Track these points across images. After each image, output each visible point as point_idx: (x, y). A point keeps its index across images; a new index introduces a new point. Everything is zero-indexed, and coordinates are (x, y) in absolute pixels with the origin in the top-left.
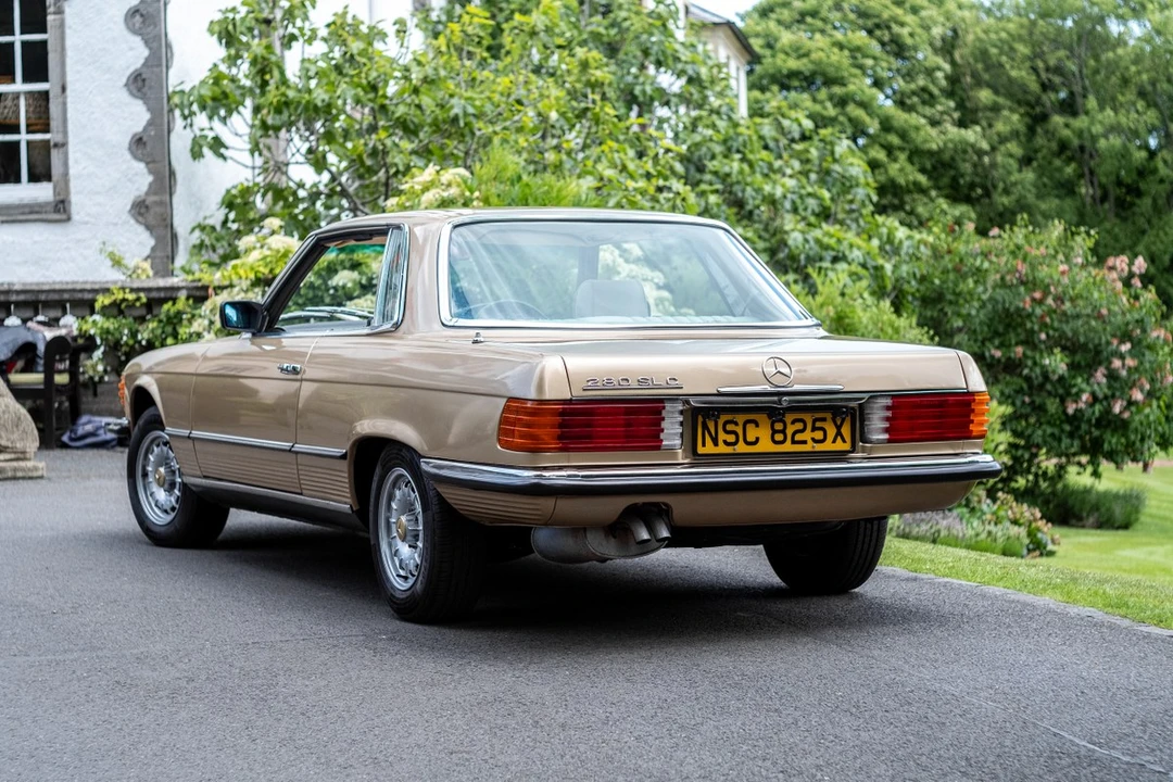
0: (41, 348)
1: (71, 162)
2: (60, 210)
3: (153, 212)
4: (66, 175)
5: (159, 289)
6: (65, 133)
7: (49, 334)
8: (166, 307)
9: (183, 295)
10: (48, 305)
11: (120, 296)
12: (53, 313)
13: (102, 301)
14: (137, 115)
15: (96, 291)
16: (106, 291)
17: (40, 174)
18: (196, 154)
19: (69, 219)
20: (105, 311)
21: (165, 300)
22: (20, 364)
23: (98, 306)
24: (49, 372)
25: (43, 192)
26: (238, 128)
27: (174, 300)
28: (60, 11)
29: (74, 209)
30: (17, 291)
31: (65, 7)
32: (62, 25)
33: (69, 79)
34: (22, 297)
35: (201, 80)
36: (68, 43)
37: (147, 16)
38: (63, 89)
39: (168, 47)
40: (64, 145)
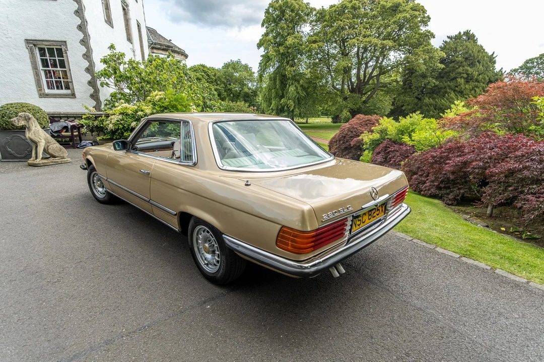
0: (69, 127)
1: (74, 86)
2: (73, 95)
3: (95, 96)
4: (73, 88)
5: (97, 114)
6: (72, 79)
7: (72, 124)
8: (100, 118)
9: (103, 116)
10: (71, 117)
11: (88, 116)
12: (72, 119)
13: (84, 117)
14: (89, 77)
15: (82, 114)
16: (85, 114)
17: (67, 88)
18: (103, 86)
19: (76, 97)
20: (85, 119)
21: (99, 117)
22: (65, 130)
23: (83, 118)
24: (72, 132)
25: (69, 92)
26: (111, 81)
27: (102, 117)
28: (66, 53)
29: (76, 95)
30: (62, 114)
31: (67, 52)
32: (67, 56)
33: (71, 68)
34: (63, 115)
35: (102, 71)
36: (69, 60)
37: (88, 56)
38: (70, 70)
39: (94, 63)
40: (72, 82)
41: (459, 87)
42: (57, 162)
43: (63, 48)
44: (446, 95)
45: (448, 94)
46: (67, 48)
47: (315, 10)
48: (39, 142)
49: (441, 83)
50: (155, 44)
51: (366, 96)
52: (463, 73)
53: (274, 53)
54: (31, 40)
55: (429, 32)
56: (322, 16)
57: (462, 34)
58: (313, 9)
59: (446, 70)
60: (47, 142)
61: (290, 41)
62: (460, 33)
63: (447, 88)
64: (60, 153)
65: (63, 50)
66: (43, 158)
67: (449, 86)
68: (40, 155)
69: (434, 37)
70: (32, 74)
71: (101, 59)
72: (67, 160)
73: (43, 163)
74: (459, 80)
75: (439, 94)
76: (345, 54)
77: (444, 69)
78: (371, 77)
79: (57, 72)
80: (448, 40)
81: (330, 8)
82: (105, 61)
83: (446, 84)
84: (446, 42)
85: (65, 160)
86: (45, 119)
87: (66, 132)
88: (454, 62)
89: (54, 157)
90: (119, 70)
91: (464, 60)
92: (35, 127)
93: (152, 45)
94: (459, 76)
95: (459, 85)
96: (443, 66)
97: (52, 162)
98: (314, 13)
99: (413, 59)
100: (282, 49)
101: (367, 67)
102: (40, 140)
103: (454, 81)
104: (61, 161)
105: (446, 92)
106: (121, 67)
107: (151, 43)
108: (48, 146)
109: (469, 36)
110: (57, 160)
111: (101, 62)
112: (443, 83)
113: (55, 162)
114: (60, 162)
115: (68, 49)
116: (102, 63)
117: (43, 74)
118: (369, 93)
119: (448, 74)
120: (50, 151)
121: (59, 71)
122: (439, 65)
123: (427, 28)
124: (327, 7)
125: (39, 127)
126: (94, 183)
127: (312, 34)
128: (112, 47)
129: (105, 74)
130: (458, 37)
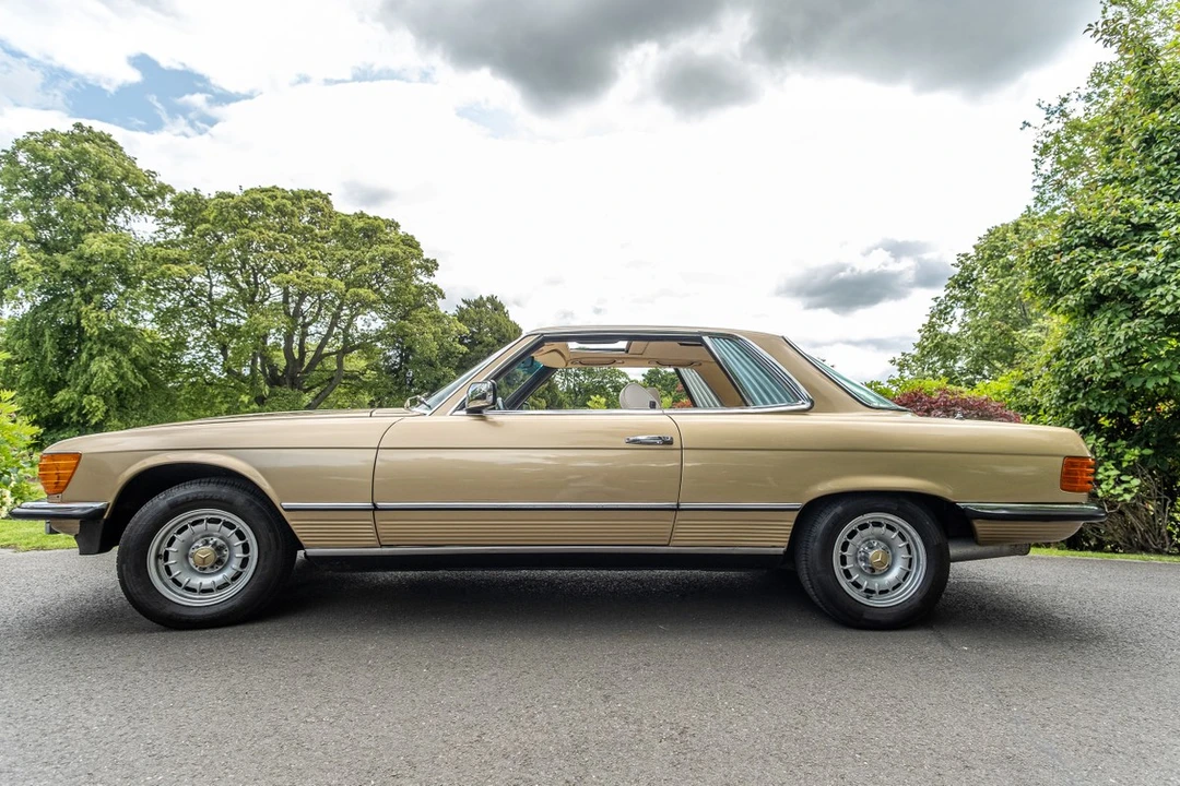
47: (172, 191)
51: (312, 394)
55: (435, 287)
56: (190, 209)
57: (485, 299)
58: (163, 189)
61: (95, 244)
62: (481, 298)
69: (443, 298)
78: (319, 356)
80: (465, 306)
81: (218, 197)
84: (461, 309)
96: (465, 349)
98: (168, 197)
100: (64, 261)
101: (304, 335)
109: (498, 307)
118: (317, 390)
122: (459, 345)
127: (161, 240)
130: (479, 304)
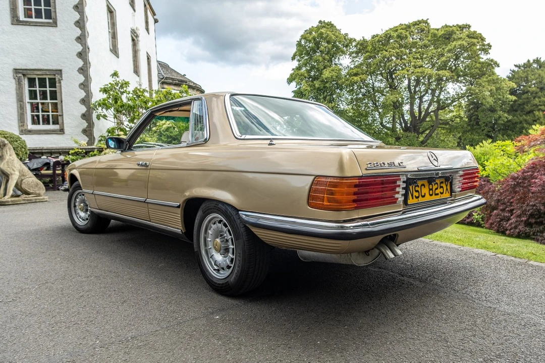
0: (52, 164)
1: (64, 120)
2: (62, 131)
3: (88, 132)
4: (63, 123)
5: (89, 149)
6: (62, 112)
7: (54, 160)
8: (91, 153)
9: (96, 150)
10: (55, 153)
11: (77, 150)
12: (56, 155)
13: (71, 152)
14: (84, 109)
15: (70, 149)
16: (73, 149)
17: (56, 122)
18: (99, 119)
19: (64, 133)
20: (73, 154)
21: (91, 152)
22: (45, 168)
23: (70, 153)
24: (54, 170)
25: (57, 127)
26: (111, 113)
27: (93, 151)
28: (60, 83)
29: (65, 131)
30: (45, 149)
31: (62, 81)
32: (61, 86)
33: (63, 99)
34: (46, 151)
35: (100, 100)
36: (63, 91)
37: (85, 86)
38: (62, 102)
39: (91, 93)
40: (62, 115)
41: (538, 121)
42: (31, 200)
43: (57, 77)
44: (524, 131)
45: (526, 129)
46: (61, 77)
47: (355, 40)
48: (11, 174)
49: (515, 118)
50: (167, 78)
51: (424, 135)
52: (541, 105)
53: (309, 89)
54: (21, 69)
55: (492, 61)
56: (362, 46)
57: (531, 61)
58: (351, 41)
59: (519, 102)
60: (22, 175)
61: (326, 74)
62: (529, 61)
63: (524, 122)
64: (36, 189)
65: (57, 80)
66: (12, 196)
67: (526, 120)
68: (10, 192)
69: (498, 66)
70: (16, 107)
71: (101, 88)
72: (44, 199)
73: (12, 201)
74: (537, 113)
75: (514, 130)
76: (393, 88)
77: (515, 101)
78: (427, 114)
79: (46, 105)
80: (516, 69)
81: (373, 38)
82: (105, 91)
83: (521, 119)
84: (513, 71)
85: (41, 197)
86: (23, 150)
87: (46, 170)
88: (527, 92)
89: (27, 193)
90: (121, 99)
91: (538, 90)
92: (10, 155)
93: (163, 80)
94: (536, 109)
95: (538, 119)
96: (514, 98)
97: (24, 200)
98: (354, 44)
99: (477, 91)
100: (317, 84)
101: (421, 102)
102: (13, 172)
103: (531, 114)
104: (36, 199)
105: (523, 128)
106: (124, 98)
107: (162, 77)
108: (22, 180)
109: (541, 64)
110: (30, 197)
111: (100, 91)
112: (517, 117)
113: (28, 200)
114: (34, 201)
115: (63, 78)
116: (102, 92)
117: (28, 107)
118: (427, 132)
119: (522, 107)
120: (23, 186)
121: (48, 103)
122: (509, 96)
123: (488, 56)
124: (368, 38)
125: (15, 156)
126: (75, 206)
127: (352, 66)
128: (115, 74)
129: (104, 104)
130: (528, 65)
